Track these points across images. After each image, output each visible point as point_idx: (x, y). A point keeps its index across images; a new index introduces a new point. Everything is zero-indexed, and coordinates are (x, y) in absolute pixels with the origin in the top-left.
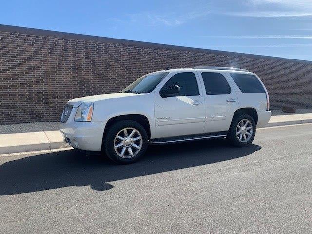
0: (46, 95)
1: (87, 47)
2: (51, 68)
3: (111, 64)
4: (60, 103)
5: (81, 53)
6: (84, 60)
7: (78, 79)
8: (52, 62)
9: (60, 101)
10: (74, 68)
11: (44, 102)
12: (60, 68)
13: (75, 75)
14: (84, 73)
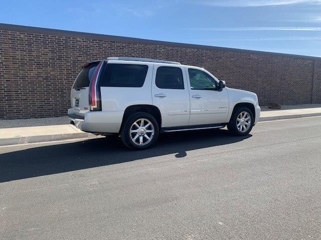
0: (9, 91)
1: (52, 42)
2: (13, 63)
3: (80, 59)
4: (24, 100)
5: (46, 48)
6: (50, 55)
7: (44, 75)
8: (14, 57)
9: (25, 98)
10: (39, 64)
11: (6, 99)
12: (23, 64)
13: (40, 71)
14: (49, 69)
